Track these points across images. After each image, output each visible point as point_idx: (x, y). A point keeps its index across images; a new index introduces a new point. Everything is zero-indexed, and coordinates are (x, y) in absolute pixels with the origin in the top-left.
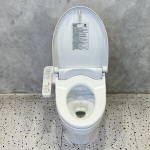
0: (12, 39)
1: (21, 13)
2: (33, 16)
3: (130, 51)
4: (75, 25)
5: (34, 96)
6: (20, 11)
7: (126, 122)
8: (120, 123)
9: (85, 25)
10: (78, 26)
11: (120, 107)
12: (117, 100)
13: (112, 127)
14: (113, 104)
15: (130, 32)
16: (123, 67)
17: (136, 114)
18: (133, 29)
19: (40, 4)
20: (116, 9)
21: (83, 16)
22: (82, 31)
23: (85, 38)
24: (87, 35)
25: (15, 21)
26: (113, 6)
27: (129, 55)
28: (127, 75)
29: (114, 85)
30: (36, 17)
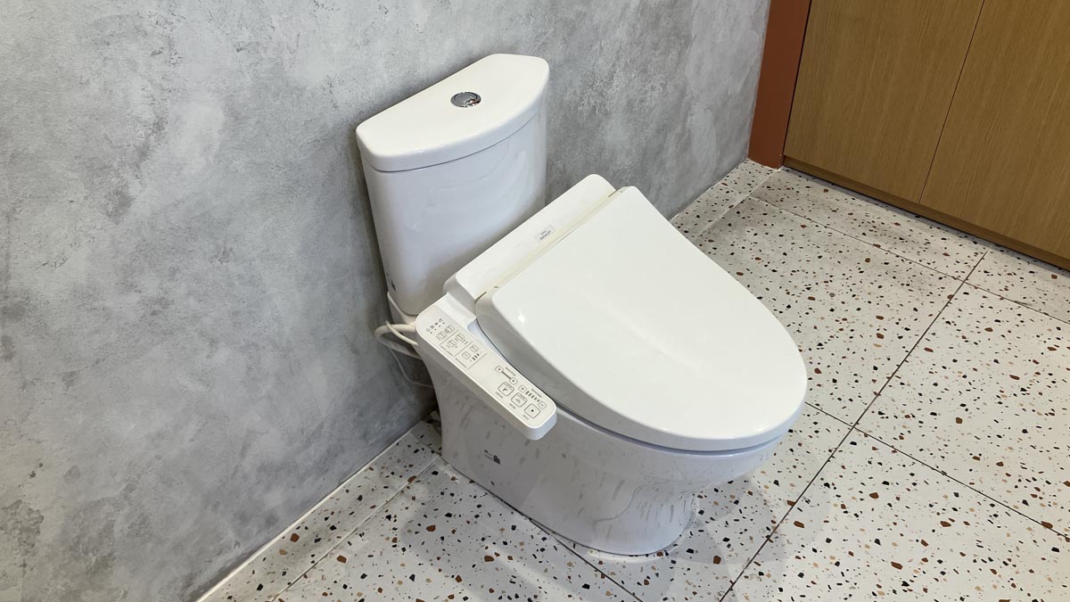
0: (128, 306)
2: (221, 117)
5: (295, 538)
6: (149, 116)
25: (134, 189)
30: (235, 117)
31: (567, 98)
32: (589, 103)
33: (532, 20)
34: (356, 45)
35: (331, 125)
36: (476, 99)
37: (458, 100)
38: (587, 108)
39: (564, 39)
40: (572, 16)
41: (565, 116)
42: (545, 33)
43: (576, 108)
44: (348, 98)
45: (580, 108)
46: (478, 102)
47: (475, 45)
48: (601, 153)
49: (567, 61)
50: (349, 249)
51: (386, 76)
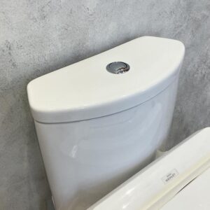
31: (189, 69)
32: (201, 73)
33: (174, 16)
34: (34, 18)
35: (10, 79)
36: (126, 68)
37: (111, 68)
38: (200, 75)
39: (192, 31)
40: (199, 17)
41: (186, 80)
42: (181, 26)
43: (193, 75)
44: (25, 58)
45: (195, 76)
46: (127, 70)
47: (132, 28)
48: (204, 102)
49: (192, 45)
50: (26, 164)
51: (60, 45)
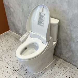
1: (31, 4)
3: (75, 39)
4: (40, 13)
7: (58, 76)
8: (54, 75)
9: (44, 14)
10: (41, 14)
11: (63, 69)
12: (65, 65)
13: (48, 74)
14: (61, 65)
15: (75, 28)
16: (71, 47)
17: (66, 76)
18: (76, 26)
19: (37, 1)
20: (68, 12)
21: (44, 10)
22: (42, 17)
23: (43, 21)
24: (44, 20)
25: (29, 7)
26: (66, 10)
27: (74, 41)
28: (73, 53)
29: (66, 56)
